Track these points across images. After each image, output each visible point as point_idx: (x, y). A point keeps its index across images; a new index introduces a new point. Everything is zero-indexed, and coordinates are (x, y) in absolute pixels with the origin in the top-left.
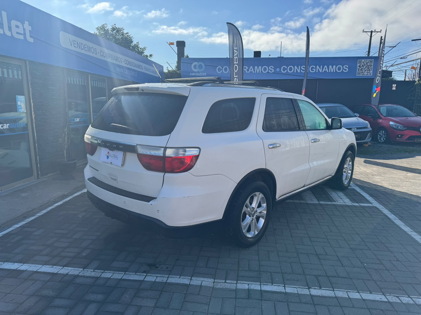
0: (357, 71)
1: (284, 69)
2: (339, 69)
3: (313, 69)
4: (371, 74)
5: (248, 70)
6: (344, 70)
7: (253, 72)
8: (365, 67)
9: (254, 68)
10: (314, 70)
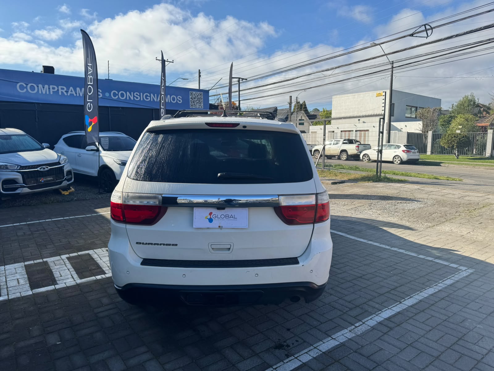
0: (190, 103)
1: (115, 95)
2: (174, 99)
3: (147, 97)
4: (202, 107)
5: (67, 92)
6: (178, 101)
7: (75, 95)
8: (196, 99)
9: (75, 90)
10: (148, 99)
